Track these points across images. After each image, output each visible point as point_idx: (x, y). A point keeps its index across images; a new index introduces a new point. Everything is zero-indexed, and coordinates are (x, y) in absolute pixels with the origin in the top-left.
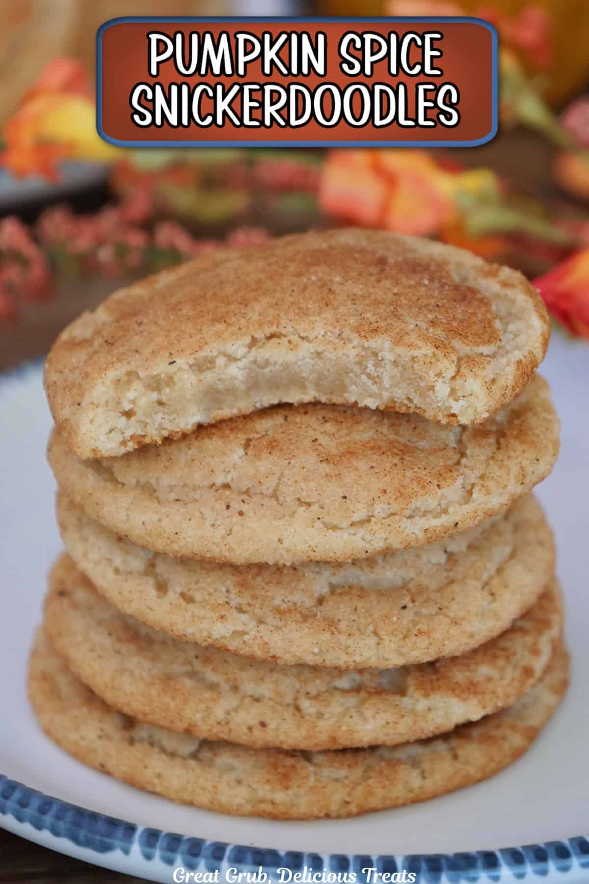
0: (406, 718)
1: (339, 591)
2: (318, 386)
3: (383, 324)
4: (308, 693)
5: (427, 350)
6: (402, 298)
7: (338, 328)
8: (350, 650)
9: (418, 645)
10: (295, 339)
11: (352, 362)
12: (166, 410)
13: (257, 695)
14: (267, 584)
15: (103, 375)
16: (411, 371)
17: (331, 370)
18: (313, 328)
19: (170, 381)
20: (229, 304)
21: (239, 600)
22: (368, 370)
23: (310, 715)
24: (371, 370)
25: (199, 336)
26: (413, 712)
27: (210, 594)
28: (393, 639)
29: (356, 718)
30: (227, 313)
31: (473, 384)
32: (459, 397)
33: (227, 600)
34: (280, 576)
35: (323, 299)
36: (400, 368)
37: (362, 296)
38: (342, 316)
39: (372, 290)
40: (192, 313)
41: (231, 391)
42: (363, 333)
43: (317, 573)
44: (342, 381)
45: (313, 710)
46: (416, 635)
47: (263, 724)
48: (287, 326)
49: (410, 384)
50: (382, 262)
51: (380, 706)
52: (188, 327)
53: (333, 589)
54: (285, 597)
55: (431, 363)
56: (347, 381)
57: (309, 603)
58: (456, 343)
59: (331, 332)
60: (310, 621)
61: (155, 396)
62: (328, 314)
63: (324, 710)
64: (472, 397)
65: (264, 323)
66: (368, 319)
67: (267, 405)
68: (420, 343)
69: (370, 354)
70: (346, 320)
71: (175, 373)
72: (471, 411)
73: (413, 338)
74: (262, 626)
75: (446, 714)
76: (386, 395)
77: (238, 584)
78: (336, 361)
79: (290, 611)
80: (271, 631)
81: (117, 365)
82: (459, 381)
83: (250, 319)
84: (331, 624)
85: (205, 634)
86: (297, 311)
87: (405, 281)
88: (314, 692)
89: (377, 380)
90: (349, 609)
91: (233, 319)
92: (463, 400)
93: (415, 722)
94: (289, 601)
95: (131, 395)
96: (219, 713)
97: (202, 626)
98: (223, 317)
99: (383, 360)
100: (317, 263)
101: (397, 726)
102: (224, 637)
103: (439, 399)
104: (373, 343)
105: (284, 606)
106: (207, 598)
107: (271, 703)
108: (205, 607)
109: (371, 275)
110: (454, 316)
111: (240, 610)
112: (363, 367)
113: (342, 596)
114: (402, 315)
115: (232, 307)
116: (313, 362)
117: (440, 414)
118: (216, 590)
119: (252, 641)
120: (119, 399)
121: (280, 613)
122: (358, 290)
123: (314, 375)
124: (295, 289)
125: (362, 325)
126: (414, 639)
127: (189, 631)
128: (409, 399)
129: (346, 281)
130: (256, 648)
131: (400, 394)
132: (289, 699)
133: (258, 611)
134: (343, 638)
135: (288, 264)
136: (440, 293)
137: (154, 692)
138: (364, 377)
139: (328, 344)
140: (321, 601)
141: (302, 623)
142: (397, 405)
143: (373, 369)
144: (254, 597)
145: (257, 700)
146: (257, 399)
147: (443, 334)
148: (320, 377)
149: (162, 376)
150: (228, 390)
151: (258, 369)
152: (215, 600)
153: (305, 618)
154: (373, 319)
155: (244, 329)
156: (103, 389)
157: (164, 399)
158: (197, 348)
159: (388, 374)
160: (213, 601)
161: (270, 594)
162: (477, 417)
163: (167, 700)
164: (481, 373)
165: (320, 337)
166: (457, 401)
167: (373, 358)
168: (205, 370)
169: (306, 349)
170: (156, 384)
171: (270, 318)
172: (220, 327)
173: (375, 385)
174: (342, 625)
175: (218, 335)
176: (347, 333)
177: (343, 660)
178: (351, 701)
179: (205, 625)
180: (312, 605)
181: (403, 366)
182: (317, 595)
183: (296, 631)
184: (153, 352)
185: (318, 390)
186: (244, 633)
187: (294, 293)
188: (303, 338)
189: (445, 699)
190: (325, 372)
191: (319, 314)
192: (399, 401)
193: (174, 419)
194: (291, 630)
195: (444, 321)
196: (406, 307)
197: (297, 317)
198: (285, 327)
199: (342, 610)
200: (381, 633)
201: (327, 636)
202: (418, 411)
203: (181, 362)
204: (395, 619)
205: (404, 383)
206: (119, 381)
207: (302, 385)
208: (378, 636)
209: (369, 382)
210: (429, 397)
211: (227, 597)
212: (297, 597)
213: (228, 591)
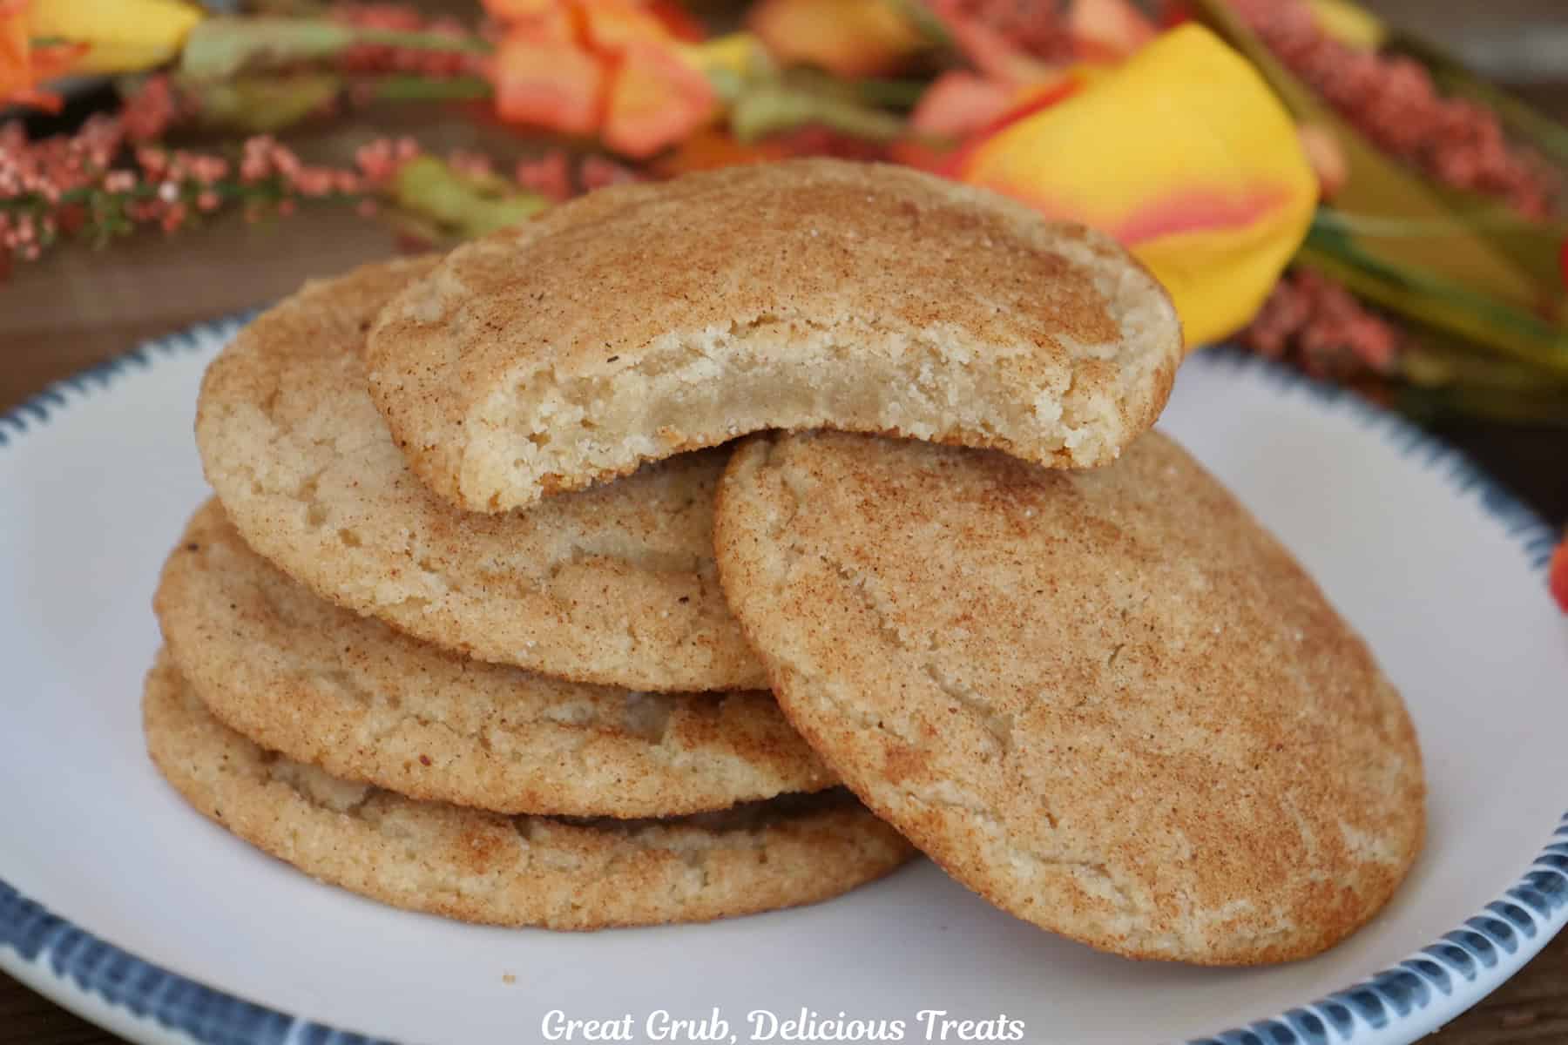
0: (650, 777)
1: (586, 560)
2: (832, 401)
3: (945, 306)
4: (503, 721)
5: (1024, 348)
6: (962, 267)
7: (872, 313)
8: (584, 652)
9: (695, 658)
10: (802, 325)
11: (895, 363)
12: (595, 435)
13: (425, 716)
14: (475, 532)
15: (502, 377)
16: (994, 381)
17: (856, 378)
18: (832, 310)
19: (606, 387)
20: (683, 270)
21: (427, 551)
22: (921, 378)
23: (500, 754)
24: (925, 380)
25: (649, 319)
26: (666, 770)
27: (384, 537)
28: (656, 644)
29: (570, 766)
30: (686, 284)
31: (1101, 404)
32: (1077, 423)
33: (408, 548)
34: (498, 525)
35: (837, 265)
36: (976, 376)
37: (898, 262)
38: (876, 292)
39: (911, 254)
40: (626, 283)
41: (697, 409)
42: (916, 320)
43: (558, 527)
44: (876, 395)
45: (506, 748)
46: (694, 644)
47: (426, 761)
48: (787, 304)
49: (991, 402)
50: (909, 209)
51: (612, 753)
52: (627, 305)
53: (579, 555)
54: (499, 556)
55: (1031, 368)
56: (883, 394)
57: (534, 571)
58: (1063, 339)
59: (861, 317)
60: (529, 597)
61: (580, 412)
62: (851, 289)
63: (522, 749)
64: (1098, 424)
65: (749, 301)
66: (918, 298)
67: (746, 431)
68: (1013, 339)
69: (925, 353)
70: (883, 299)
71: (615, 376)
72: (1095, 447)
73: (999, 328)
74: (453, 594)
75: (720, 782)
76: (949, 419)
77: (430, 526)
78: (866, 362)
79: (502, 578)
80: (466, 604)
81: (522, 361)
82: (1078, 397)
83: (725, 294)
84: (562, 607)
85: (366, 596)
86: (801, 283)
87: (954, 239)
88: (513, 721)
89: (934, 394)
90: (593, 588)
91: (699, 294)
92: (1083, 427)
93: (664, 785)
94: (503, 564)
95: (545, 409)
96: (362, 736)
97: (362, 582)
98: (680, 289)
99: (948, 361)
100: (809, 209)
101: (633, 787)
102: (393, 605)
103: (1042, 425)
104: (930, 334)
105: (494, 570)
106: (379, 541)
107: (445, 729)
108: (372, 555)
109: (902, 230)
110: (1049, 297)
111: (425, 566)
112: (912, 373)
113: (590, 568)
114: (971, 294)
115: (693, 274)
116: (828, 363)
117: (1042, 450)
118: (394, 531)
119: (435, 617)
120: (524, 414)
121: (487, 579)
122: (887, 251)
123: (830, 384)
124: (787, 247)
125: (910, 307)
126: (689, 648)
127: (344, 588)
128: (985, 425)
129: (867, 238)
130: (440, 628)
131: (971, 417)
132: (473, 728)
133: (452, 572)
134: (575, 630)
135: (762, 210)
136: (1015, 261)
137: (272, 696)
138: (913, 388)
139: (857, 334)
140: (555, 571)
141: (515, 598)
142: (965, 435)
143: (930, 375)
144: (452, 550)
145: (425, 723)
146: (733, 421)
147: (1041, 325)
148: (838, 388)
149: (595, 380)
150: (691, 406)
151: (737, 372)
152: (390, 547)
153: (523, 592)
154: (928, 298)
155: (719, 310)
156: (502, 398)
157: (594, 417)
158: (647, 336)
159: (956, 387)
160: (386, 548)
161: (476, 548)
162: (1103, 455)
163: (290, 709)
164: (1110, 387)
165: (843, 323)
166: (1074, 429)
167: (930, 359)
168: (658, 373)
169: (818, 343)
170: (581, 393)
171: (758, 293)
172: (679, 305)
173: (931, 403)
174: (578, 613)
175: (678, 319)
176: (887, 318)
177: (572, 666)
178: (569, 741)
179: (367, 581)
180: (539, 574)
181: (981, 372)
182: (551, 560)
183: (505, 609)
184: (576, 342)
185: (833, 410)
186: (423, 602)
187: (787, 255)
188: (814, 326)
189: (722, 757)
190: (847, 381)
191: (837, 288)
192: (969, 428)
193: (608, 450)
194: (497, 607)
195: (1036, 304)
196: (972, 282)
197: (801, 292)
198: (784, 309)
199: (583, 589)
200: (639, 632)
201: (552, 622)
202: (1000, 445)
203: (627, 359)
204: (665, 614)
205: (981, 401)
206: (523, 387)
207: (806, 399)
208: (635, 637)
209: (922, 398)
210: (1025, 421)
211: (408, 544)
212: (517, 559)
213: (413, 536)
